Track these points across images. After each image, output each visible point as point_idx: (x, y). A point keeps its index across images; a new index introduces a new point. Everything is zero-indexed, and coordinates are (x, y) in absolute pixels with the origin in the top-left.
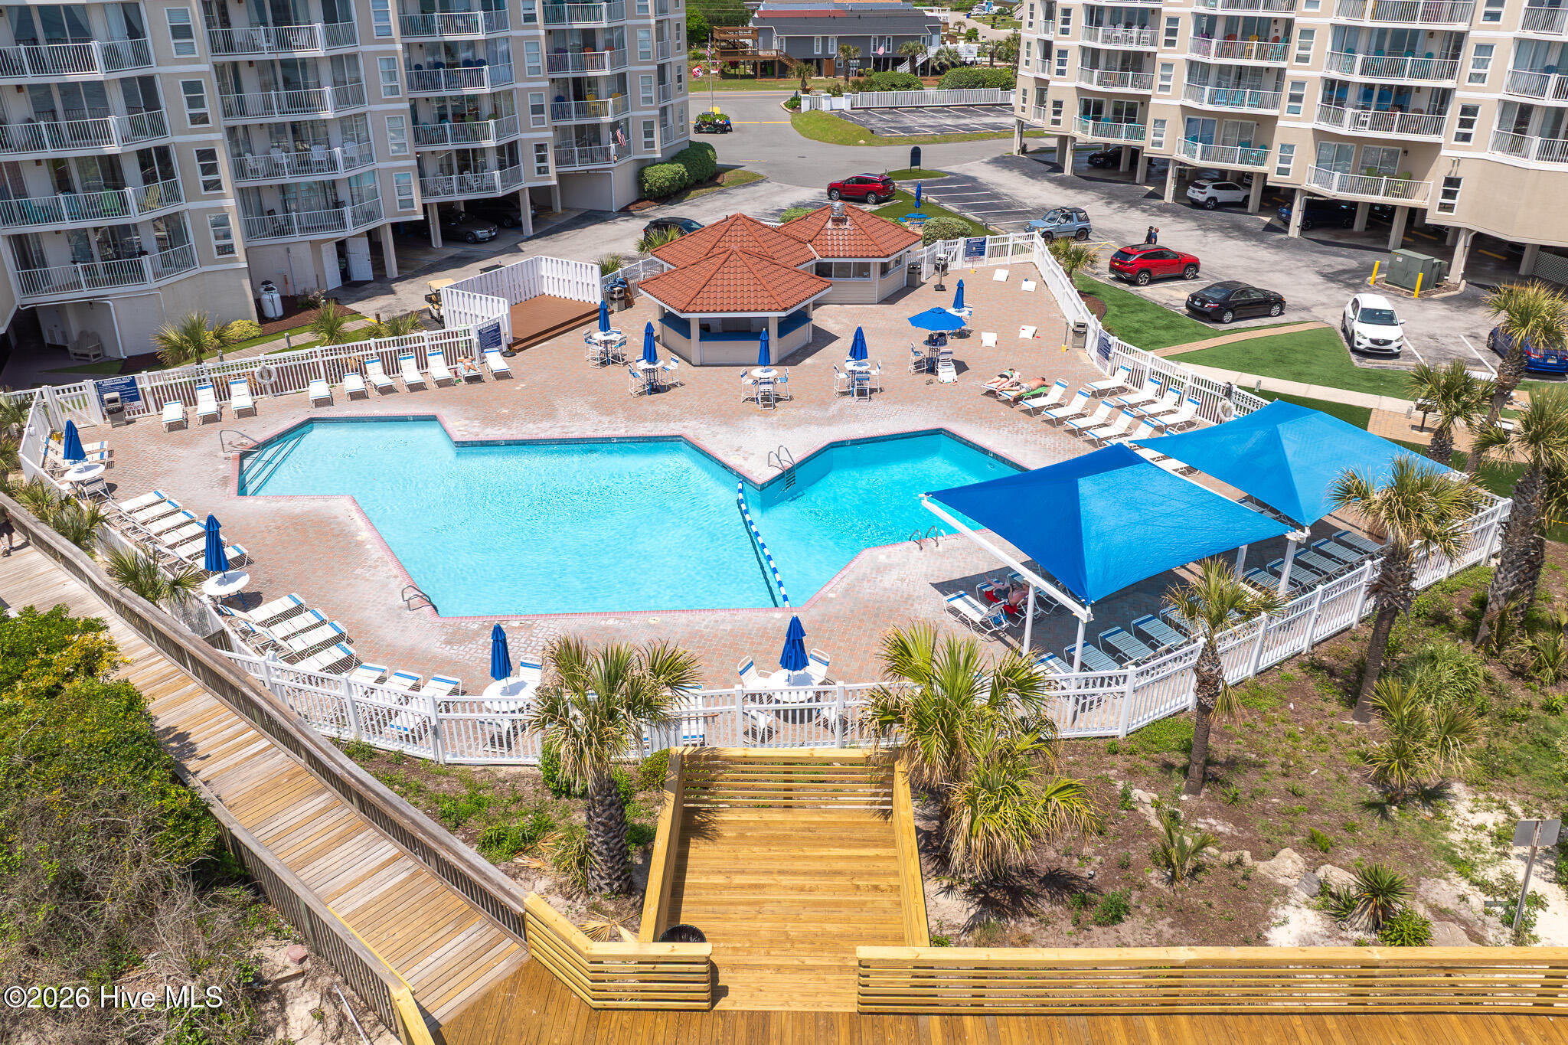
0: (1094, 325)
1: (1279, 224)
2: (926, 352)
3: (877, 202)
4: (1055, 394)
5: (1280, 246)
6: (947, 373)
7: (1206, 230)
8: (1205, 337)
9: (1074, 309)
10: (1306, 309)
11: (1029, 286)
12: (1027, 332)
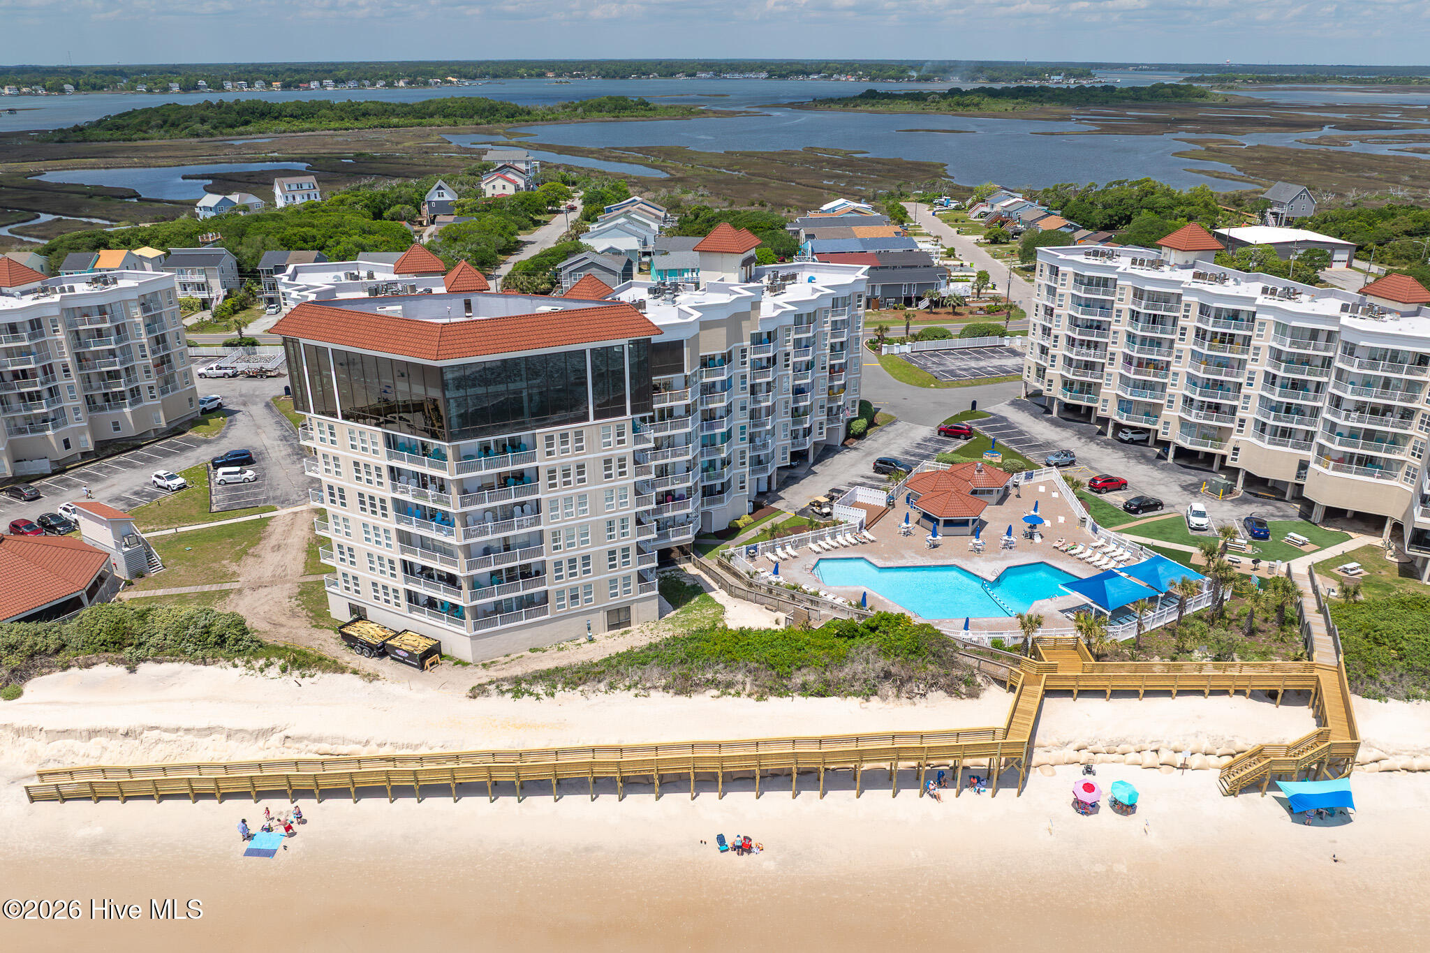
0: (1090, 520)
1: (1163, 454)
2: (1029, 530)
3: (966, 439)
4: (1080, 548)
5: (1163, 468)
6: (1037, 539)
7: (1129, 458)
8: (1131, 521)
9: (1079, 510)
10: (1173, 506)
11: (1055, 495)
12: (1061, 519)
